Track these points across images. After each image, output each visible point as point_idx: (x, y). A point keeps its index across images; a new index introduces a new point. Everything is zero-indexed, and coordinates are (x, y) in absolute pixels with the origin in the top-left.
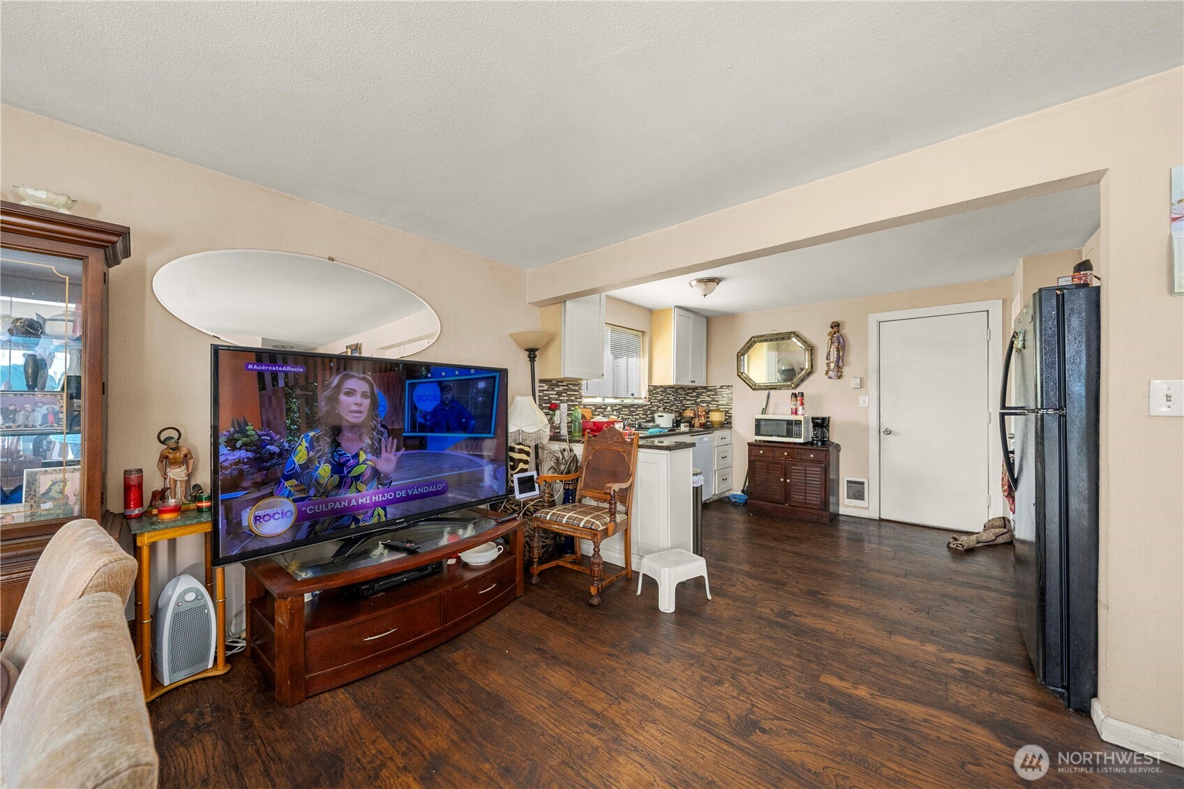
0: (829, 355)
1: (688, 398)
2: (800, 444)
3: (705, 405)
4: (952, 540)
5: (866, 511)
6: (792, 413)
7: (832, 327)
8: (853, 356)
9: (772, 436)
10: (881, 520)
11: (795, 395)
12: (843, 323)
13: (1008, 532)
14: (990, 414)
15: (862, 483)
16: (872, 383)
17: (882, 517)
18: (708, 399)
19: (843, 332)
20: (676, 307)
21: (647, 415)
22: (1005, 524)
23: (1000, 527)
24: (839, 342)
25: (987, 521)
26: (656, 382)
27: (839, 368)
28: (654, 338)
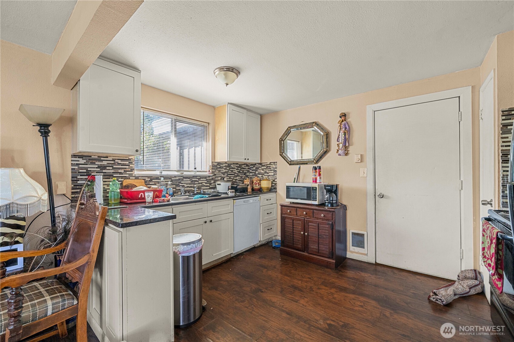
0: (339, 137)
1: (251, 171)
2: (316, 205)
3: (260, 176)
4: (431, 294)
5: (366, 256)
6: (313, 182)
7: (341, 117)
8: (356, 137)
9: (297, 199)
10: (377, 264)
11: (315, 168)
12: (349, 113)
13: (479, 284)
14: (462, 182)
15: (362, 235)
16: (369, 159)
17: (378, 262)
18: (262, 172)
19: (348, 120)
20: (229, 103)
21: (210, 184)
22: (476, 276)
23: (472, 279)
24: (346, 128)
25: (460, 271)
26: (218, 160)
27: (346, 148)
28: (216, 128)
